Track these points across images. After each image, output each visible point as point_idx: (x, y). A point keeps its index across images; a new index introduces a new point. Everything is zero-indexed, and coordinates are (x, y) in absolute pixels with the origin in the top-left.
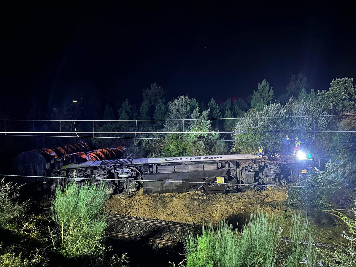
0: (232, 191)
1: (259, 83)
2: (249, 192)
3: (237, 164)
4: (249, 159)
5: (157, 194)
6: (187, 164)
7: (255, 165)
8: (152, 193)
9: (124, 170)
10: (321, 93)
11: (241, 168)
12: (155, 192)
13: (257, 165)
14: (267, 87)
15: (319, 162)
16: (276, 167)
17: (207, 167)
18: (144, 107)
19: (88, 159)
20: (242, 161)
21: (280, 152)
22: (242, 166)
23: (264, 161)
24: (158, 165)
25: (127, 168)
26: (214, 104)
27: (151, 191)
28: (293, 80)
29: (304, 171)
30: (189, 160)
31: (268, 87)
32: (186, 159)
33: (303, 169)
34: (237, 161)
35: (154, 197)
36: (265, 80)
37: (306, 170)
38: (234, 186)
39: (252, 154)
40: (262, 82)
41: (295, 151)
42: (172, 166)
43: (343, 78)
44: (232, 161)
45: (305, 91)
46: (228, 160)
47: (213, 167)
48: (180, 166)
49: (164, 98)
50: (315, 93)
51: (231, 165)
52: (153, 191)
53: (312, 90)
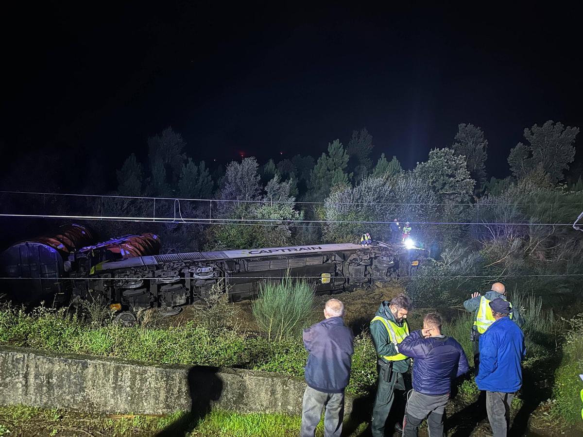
0: (336, 292)
1: (329, 143)
2: (359, 291)
3: (343, 255)
4: (356, 250)
5: (247, 301)
6: (285, 258)
7: (365, 257)
8: (241, 299)
9: (203, 269)
10: (420, 166)
11: (348, 261)
12: (245, 299)
13: (367, 257)
14: (340, 149)
15: (430, 252)
16: (390, 259)
17: (310, 262)
19: (123, 254)
20: (348, 252)
22: (350, 259)
23: (374, 251)
24: (248, 259)
25: (207, 266)
27: (240, 297)
28: (355, 138)
29: (416, 263)
30: (280, 252)
32: (277, 251)
33: (415, 260)
34: (343, 252)
35: (243, 305)
36: (338, 140)
37: (417, 262)
38: (341, 284)
39: (354, 243)
40: (334, 141)
41: (404, 239)
42: (267, 261)
43: (443, 149)
44: (339, 252)
45: (385, 157)
46: (332, 251)
47: (317, 262)
48: (277, 261)
50: (398, 162)
51: (338, 258)
52: (242, 297)
53: (395, 157)
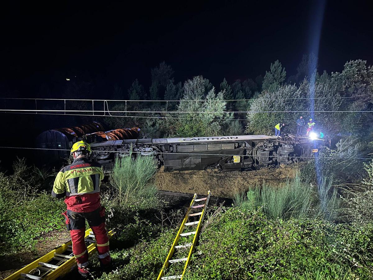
0: (246, 169)
1: (272, 64)
2: (263, 170)
3: (253, 143)
4: (264, 139)
5: (177, 171)
6: (205, 144)
7: (270, 145)
8: (173, 170)
9: (147, 149)
10: (335, 75)
11: (256, 147)
12: (176, 170)
13: (272, 145)
14: (279, 67)
15: (330, 142)
16: (290, 146)
17: (225, 147)
18: (154, 88)
19: (107, 139)
20: (258, 141)
21: (294, 133)
22: (257, 146)
23: (279, 141)
24: (178, 144)
25: (149, 147)
26: (227, 85)
27: (172, 169)
28: (304, 60)
29: (316, 151)
30: (206, 140)
31: (281, 68)
32: (204, 139)
33: (315, 149)
34: (253, 141)
35: (175, 174)
36: (278, 60)
37: (317, 150)
38: (249, 164)
39: (266, 135)
40: (275, 62)
42: (192, 146)
43: (357, 60)
44: (248, 141)
45: (317, 72)
46: (244, 140)
47: (230, 147)
48: (199, 145)
49: (173, 78)
50: (327, 74)
51: (247, 145)
52: (174, 169)
53: (325, 72)
